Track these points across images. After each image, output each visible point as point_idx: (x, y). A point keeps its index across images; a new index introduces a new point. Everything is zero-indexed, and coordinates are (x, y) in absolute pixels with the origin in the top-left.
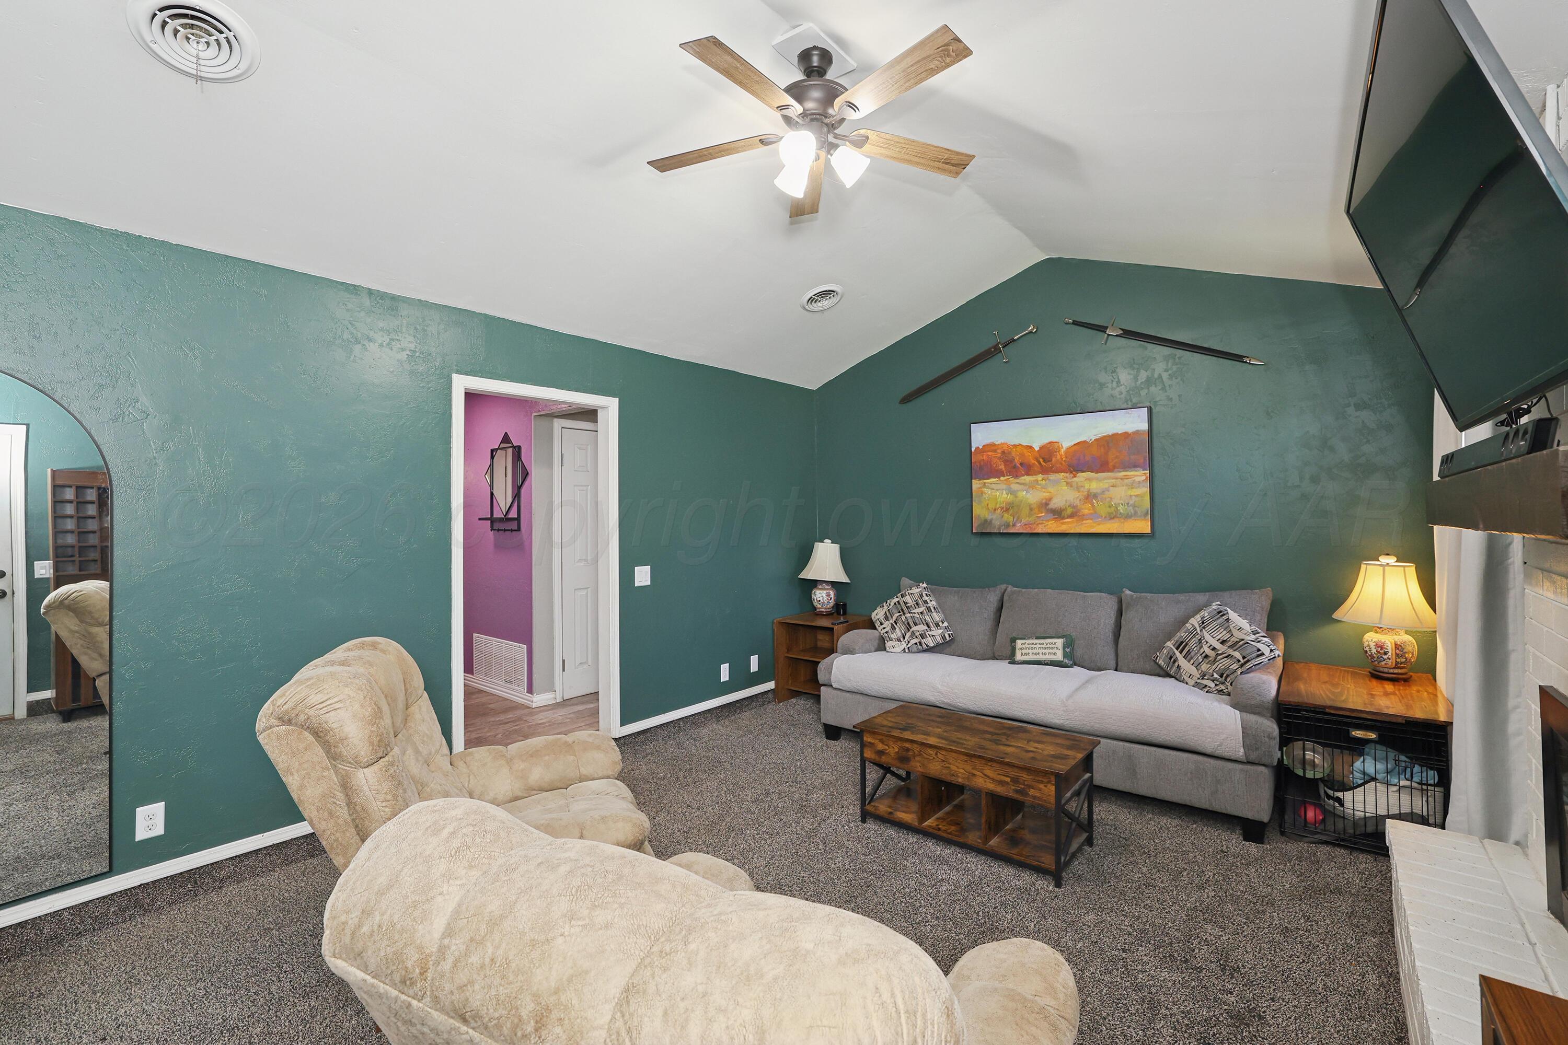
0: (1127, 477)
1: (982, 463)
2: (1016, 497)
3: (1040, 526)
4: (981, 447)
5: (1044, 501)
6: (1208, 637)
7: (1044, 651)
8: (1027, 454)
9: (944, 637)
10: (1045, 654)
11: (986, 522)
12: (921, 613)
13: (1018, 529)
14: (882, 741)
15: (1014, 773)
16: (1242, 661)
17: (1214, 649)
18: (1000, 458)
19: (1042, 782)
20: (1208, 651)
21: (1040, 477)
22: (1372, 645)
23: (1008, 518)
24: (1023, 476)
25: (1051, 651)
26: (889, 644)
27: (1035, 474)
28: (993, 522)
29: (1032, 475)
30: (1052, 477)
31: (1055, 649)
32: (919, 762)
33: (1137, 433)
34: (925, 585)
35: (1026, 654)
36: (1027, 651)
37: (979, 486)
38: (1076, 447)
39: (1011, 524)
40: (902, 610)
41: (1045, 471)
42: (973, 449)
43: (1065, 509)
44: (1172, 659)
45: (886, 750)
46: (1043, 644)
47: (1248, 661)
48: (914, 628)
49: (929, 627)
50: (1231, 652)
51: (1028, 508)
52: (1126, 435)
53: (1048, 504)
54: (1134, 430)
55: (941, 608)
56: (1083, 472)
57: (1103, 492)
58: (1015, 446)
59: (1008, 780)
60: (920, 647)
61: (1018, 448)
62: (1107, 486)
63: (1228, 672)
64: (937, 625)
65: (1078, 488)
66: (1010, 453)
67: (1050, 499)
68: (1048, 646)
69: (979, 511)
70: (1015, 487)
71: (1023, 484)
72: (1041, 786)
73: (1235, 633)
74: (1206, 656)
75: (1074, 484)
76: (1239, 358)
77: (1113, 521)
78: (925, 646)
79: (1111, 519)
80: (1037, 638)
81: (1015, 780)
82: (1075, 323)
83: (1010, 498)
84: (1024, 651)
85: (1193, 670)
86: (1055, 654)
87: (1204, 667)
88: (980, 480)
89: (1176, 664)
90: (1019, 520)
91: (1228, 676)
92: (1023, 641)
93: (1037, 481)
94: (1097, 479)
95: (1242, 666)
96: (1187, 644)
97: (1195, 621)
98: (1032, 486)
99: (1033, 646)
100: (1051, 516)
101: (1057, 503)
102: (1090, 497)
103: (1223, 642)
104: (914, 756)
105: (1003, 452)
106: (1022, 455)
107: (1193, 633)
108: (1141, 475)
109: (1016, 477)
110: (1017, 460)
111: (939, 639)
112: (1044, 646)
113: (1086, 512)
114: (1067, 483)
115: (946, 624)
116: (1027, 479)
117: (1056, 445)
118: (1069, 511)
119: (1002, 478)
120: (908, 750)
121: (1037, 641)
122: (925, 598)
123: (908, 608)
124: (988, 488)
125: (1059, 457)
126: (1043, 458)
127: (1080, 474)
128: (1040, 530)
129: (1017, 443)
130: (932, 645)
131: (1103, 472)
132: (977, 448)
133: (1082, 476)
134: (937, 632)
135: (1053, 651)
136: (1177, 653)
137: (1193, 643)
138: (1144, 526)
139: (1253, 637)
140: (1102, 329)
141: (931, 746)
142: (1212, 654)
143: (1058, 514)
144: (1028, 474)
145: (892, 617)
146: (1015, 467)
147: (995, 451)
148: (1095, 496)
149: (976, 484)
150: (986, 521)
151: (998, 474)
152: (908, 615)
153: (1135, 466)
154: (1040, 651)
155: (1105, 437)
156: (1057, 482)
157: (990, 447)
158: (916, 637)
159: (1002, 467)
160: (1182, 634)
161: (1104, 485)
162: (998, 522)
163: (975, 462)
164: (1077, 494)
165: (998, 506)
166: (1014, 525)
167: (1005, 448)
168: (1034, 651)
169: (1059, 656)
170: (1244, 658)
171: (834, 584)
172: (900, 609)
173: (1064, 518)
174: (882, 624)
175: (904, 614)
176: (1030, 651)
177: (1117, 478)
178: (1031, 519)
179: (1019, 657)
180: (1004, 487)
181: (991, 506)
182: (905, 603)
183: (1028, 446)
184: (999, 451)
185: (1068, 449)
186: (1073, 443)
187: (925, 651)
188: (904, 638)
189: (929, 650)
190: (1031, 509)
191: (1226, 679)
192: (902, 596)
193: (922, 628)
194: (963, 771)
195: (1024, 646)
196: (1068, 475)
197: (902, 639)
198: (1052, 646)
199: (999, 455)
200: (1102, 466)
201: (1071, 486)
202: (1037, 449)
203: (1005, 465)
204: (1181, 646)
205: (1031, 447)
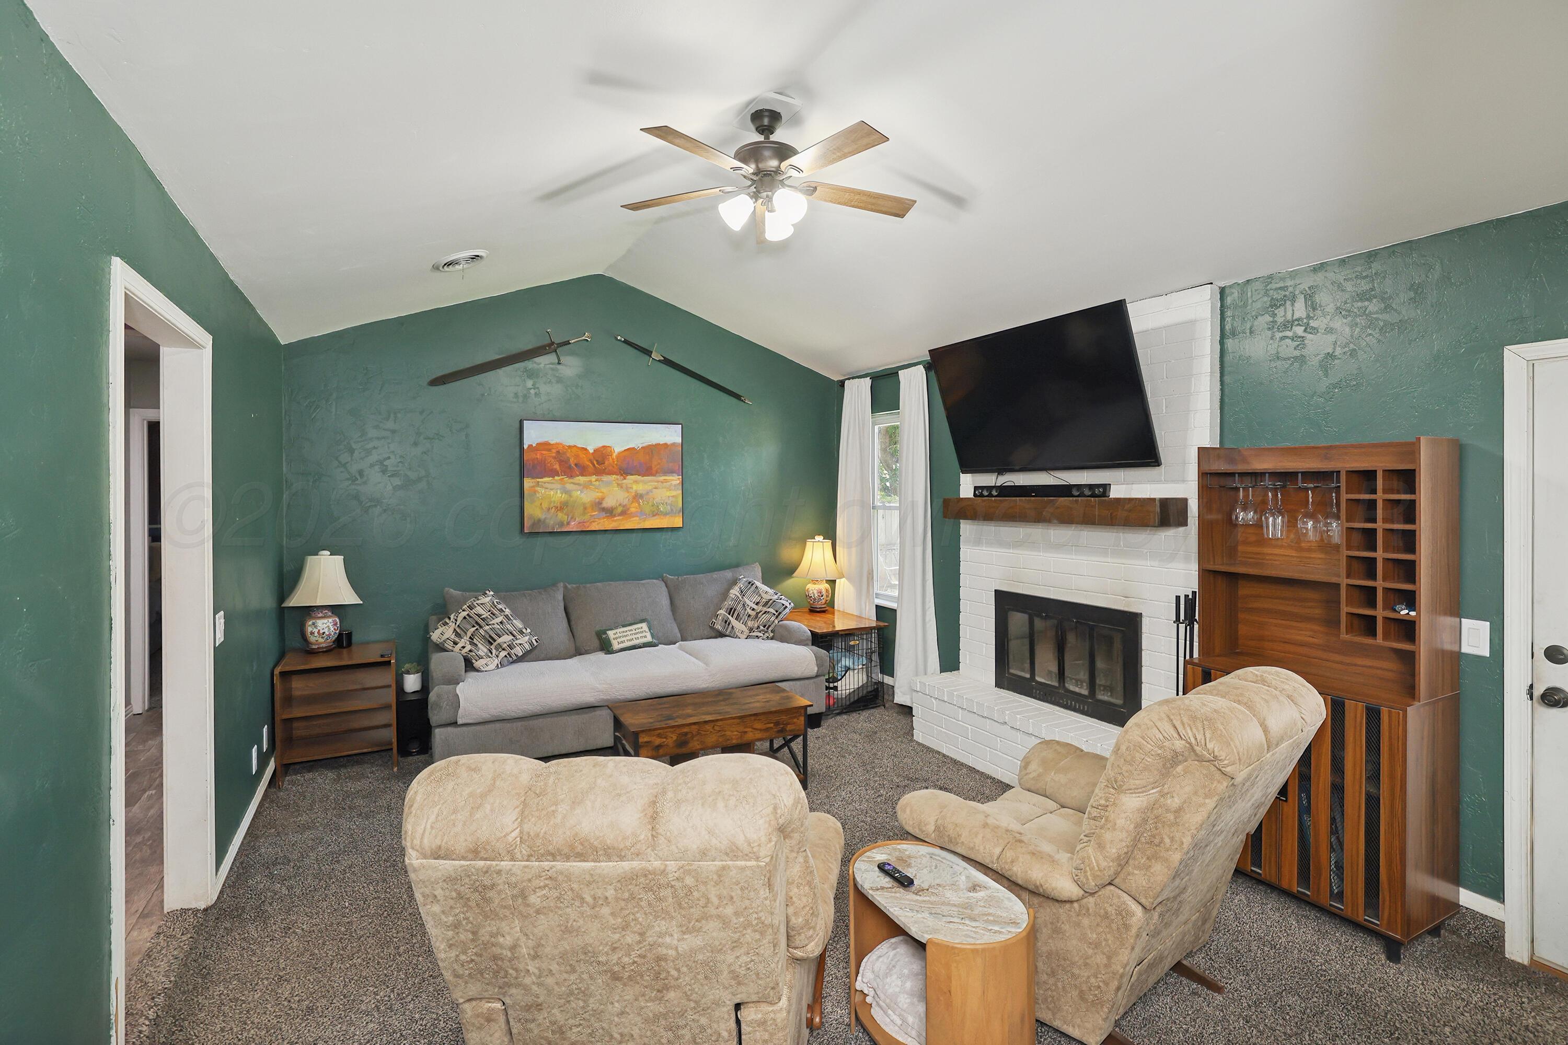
0: (666, 481)
1: (536, 462)
2: (570, 496)
3: (594, 524)
4: (534, 445)
5: (597, 500)
6: (748, 602)
7: (636, 636)
8: (582, 455)
9: (531, 644)
10: (638, 638)
11: (539, 522)
12: (501, 623)
13: (573, 527)
14: (659, 736)
15: (775, 718)
16: (777, 614)
17: (753, 609)
18: (555, 458)
19: (795, 717)
20: (750, 612)
21: (594, 478)
22: (815, 592)
23: (561, 516)
24: (578, 476)
25: (641, 635)
26: (478, 664)
27: (591, 474)
28: (547, 521)
29: (586, 476)
30: (606, 478)
31: (641, 632)
32: (698, 740)
33: (674, 444)
34: (492, 593)
35: (622, 642)
36: (622, 639)
37: (532, 484)
38: (626, 453)
39: (565, 523)
40: (477, 623)
41: (599, 472)
42: (526, 447)
43: (616, 508)
44: (726, 622)
45: (664, 742)
46: (631, 630)
47: (780, 613)
48: (500, 640)
49: (514, 636)
50: (765, 609)
51: (582, 508)
52: (666, 445)
53: (601, 503)
54: (672, 442)
55: (516, 614)
56: (632, 475)
57: (648, 493)
58: (570, 447)
59: (772, 725)
60: (510, 659)
61: (574, 450)
62: (650, 488)
63: (769, 624)
64: (521, 632)
65: (627, 489)
66: (564, 453)
67: (603, 499)
68: (637, 631)
69: (532, 510)
70: (569, 487)
71: (578, 484)
72: (795, 720)
73: (764, 596)
74: (749, 616)
75: (624, 486)
76: (737, 397)
77: (655, 518)
78: (515, 658)
79: (654, 516)
80: (624, 626)
81: (777, 724)
82: (626, 342)
83: (564, 497)
84: (619, 640)
85: (743, 627)
86: (645, 637)
87: (750, 624)
88: (533, 478)
89: (731, 626)
90: (573, 518)
91: (770, 626)
92: (614, 631)
93: (591, 481)
94: (643, 481)
95: (777, 617)
96: (735, 610)
97: (735, 592)
98: (586, 486)
99: (625, 634)
100: (604, 514)
101: (609, 503)
102: (638, 497)
103: (757, 604)
104: (693, 737)
105: (558, 452)
106: (577, 456)
107: (737, 600)
108: (675, 480)
109: (571, 477)
110: (572, 461)
111: (528, 647)
112: (634, 632)
113: (633, 510)
114: (618, 484)
115: (529, 630)
116: (581, 479)
117: (609, 449)
118: (620, 509)
119: (556, 478)
120: (686, 734)
121: (625, 629)
122: (500, 606)
123: (483, 619)
124: (542, 487)
125: (611, 459)
126: (597, 461)
127: (629, 477)
128: (595, 527)
129: (572, 444)
130: (520, 654)
131: (648, 476)
132: (530, 446)
133: (631, 478)
134: (524, 640)
135: (644, 634)
136: (730, 617)
137: (739, 608)
138: (678, 522)
139: (776, 597)
140: (648, 353)
141: (706, 722)
142: (753, 613)
143: (610, 512)
144: (582, 475)
145: (466, 633)
146: (570, 467)
147: (550, 450)
148: (641, 496)
149: (528, 483)
150: (539, 520)
151: (553, 473)
152: (487, 628)
153: (671, 472)
154: (634, 637)
155: (650, 445)
156: (608, 484)
157: (545, 446)
158: (504, 649)
159: (557, 467)
160: (728, 603)
161: (648, 487)
162: (553, 521)
163: (527, 460)
164: (627, 495)
165: (552, 505)
166: (568, 523)
167: (560, 447)
168: (628, 638)
169: (649, 639)
170: (777, 611)
171: (336, 610)
172: (474, 623)
173: (615, 516)
174: (456, 643)
175: (481, 627)
176: (625, 639)
177: (658, 482)
178: (586, 517)
179: (616, 646)
180: (559, 486)
181: (545, 505)
182: (479, 615)
183: (583, 448)
184: (554, 451)
185: (619, 453)
186: (623, 449)
187: (514, 662)
188: (492, 654)
189: (520, 659)
190: (585, 508)
191: (768, 629)
192: (471, 608)
193: (506, 638)
194: (736, 733)
195: (617, 636)
196: (618, 477)
197: (490, 654)
198: (640, 630)
199: (554, 455)
200: (647, 470)
201: (622, 487)
202: (591, 451)
203: (560, 465)
204: (731, 611)
205: (586, 449)
